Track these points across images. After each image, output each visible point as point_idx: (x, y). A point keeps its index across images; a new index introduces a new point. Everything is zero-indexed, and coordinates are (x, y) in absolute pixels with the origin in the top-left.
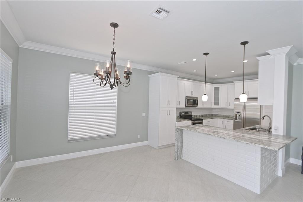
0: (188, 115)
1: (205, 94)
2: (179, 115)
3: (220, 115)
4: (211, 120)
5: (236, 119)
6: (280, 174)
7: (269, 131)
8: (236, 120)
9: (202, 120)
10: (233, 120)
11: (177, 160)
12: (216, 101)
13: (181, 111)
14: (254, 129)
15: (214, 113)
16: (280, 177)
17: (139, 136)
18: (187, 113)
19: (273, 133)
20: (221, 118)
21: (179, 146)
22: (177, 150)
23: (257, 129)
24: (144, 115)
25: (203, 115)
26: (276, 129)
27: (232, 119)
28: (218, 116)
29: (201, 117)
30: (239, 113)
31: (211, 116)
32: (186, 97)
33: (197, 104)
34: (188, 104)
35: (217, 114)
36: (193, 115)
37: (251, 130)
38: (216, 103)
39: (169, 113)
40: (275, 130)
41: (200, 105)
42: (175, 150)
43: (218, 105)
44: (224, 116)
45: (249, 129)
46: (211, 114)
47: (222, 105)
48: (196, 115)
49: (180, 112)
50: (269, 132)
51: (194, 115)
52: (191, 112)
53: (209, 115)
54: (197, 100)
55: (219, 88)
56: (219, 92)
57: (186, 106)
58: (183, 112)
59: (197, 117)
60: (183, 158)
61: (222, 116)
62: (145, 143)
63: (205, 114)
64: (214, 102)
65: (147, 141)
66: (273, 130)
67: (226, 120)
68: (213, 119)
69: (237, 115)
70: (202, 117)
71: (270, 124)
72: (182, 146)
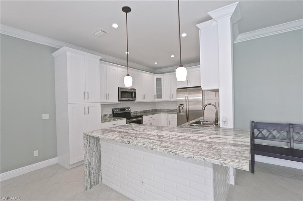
0: (124, 112)
1: (128, 75)
2: (112, 113)
3: (164, 109)
4: (154, 116)
5: (180, 112)
6: (232, 181)
7: (216, 124)
8: (179, 114)
9: (142, 116)
10: (177, 114)
11: (91, 187)
12: (158, 94)
13: (115, 108)
14: (198, 123)
15: (158, 107)
16: (233, 185)
17: (36, 154)
18: (123, 109)
19: (221, 126)
20: (164, 113)
21: (93, 164)
22: (90, 172)
23: (202, 122)
24: (45, 116)
25: (145, 111)
26: (225, 121)
27: (176, 112)
28: (162, 111)
29: (143, 113)
30: (182, 105)
31: (155, 111)
32: (119, 88)
33: (135, 97)
34: (121, 97)
35: (161, 108)
36: (131, 111)
37: (195, 125)
38: (159, 96)
39: (86, 111)
40: (223, 121)
41: (139, 99)
42: (85, 173)
43: (161, 98)
44: (169, 110)
45: (193, 123)
46: (155, 110)
47: (165, 98)
49: (113, 109)
50: (216, 126)
51: (133, 111)
52: (130, 108)
53: (152, 110)
54: (135, 93)
55: (161, 78)
56: (161, 83)
57: (119, 101)
58: (117, 109)
59: (137, 114)
60: (102, 182)
61: (167, 110)
63: (148, 109)
64: (157, 95)
65: (57, 156)
66: (220, 122)
67: (170, 115)
68: (155, 115)
69: (181, 107)
70: (145, 113)
71: (217, 114)
72: (100, 162)
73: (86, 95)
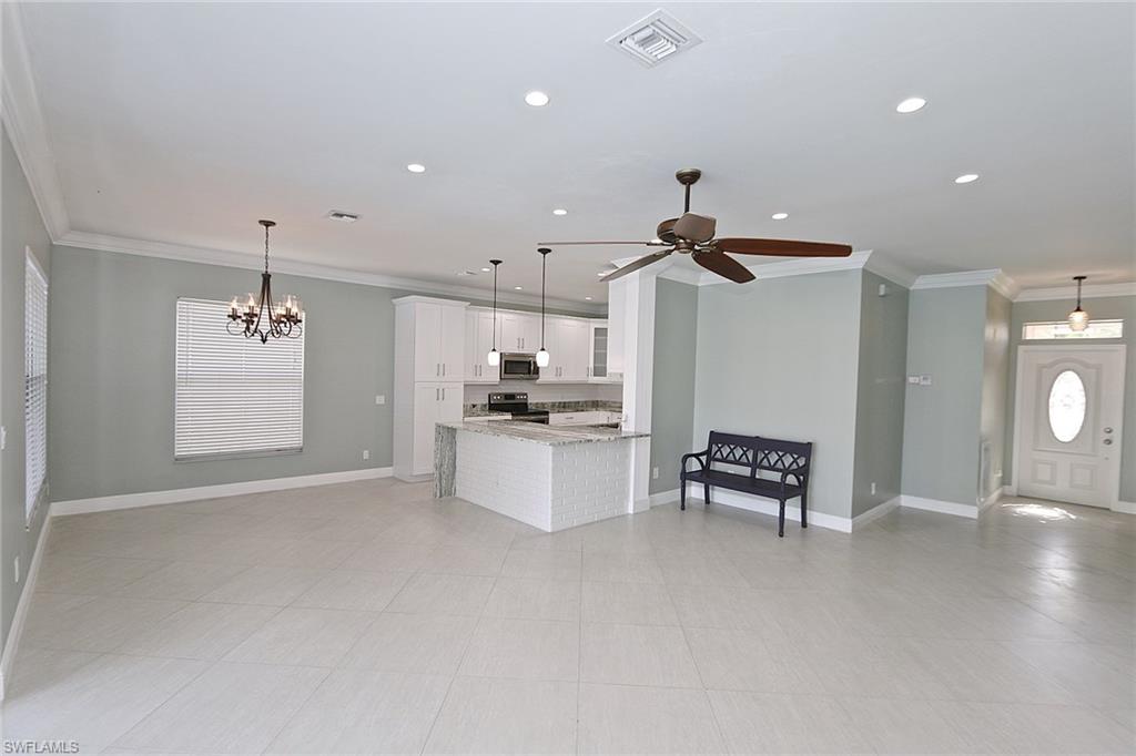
0: (513, 401)
2: (487, 402)
9: (547, 413)
11: (441, 496)
12: (598, 365)
13: (494, 391)
17: (366, 454)
18: (512, 396)
21: (445, 466)
22: (440, 475)
24: (380, 400)
32: (501, 354)
33: (537, 373)
34: (506, 372)
36: (529, 401)
38: (600, 370)
39: (440, 395)
43: (605, 376)
46: (593, 402)
48: (543, 404)
49: (489, 395)
51: (536, 401)
52: (525, 395)
54: (535, 363)
55: (606, 329)
57: (501, 378)
58: (497, 395)
59: (540, 408)
60: (457, 495)
62: (386, 472)
64: (594, 367)
65: (391, 465)
70: (564, 407)
72: (455, 467)
73: (441, 370)
